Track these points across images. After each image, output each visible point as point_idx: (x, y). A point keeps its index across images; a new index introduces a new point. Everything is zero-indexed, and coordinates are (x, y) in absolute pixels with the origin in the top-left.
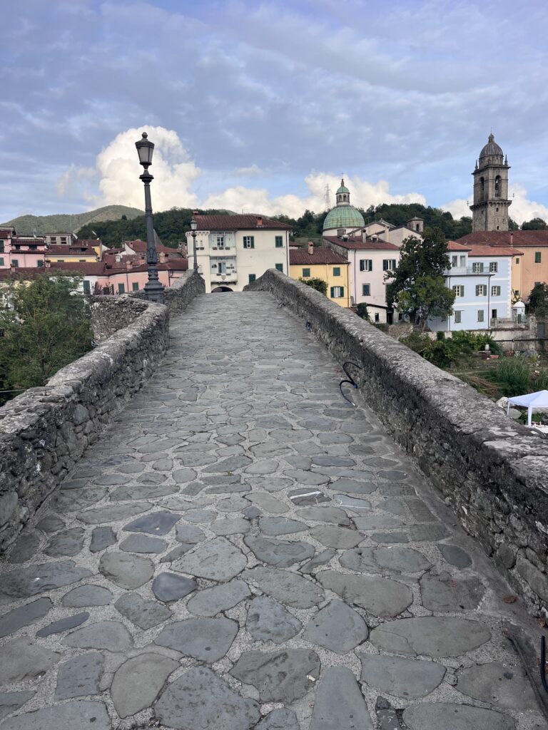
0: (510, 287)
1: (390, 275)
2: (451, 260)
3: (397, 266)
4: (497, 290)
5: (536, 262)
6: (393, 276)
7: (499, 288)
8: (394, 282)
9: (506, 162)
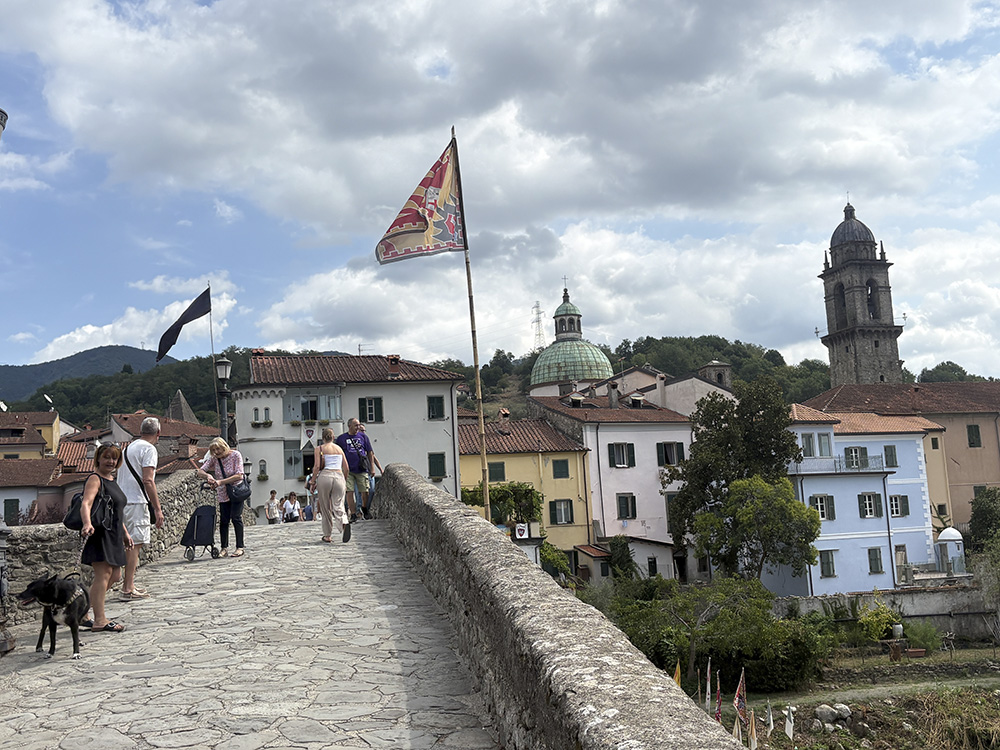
0: (926, 497)
1: (674, 476)
2: (800, 443)
3: (687, 455)
4: (902, 505)
5: (972, 445)
6: (680, 477)
7: (905, 499)
8: (684, 490)
9: (883, 254)
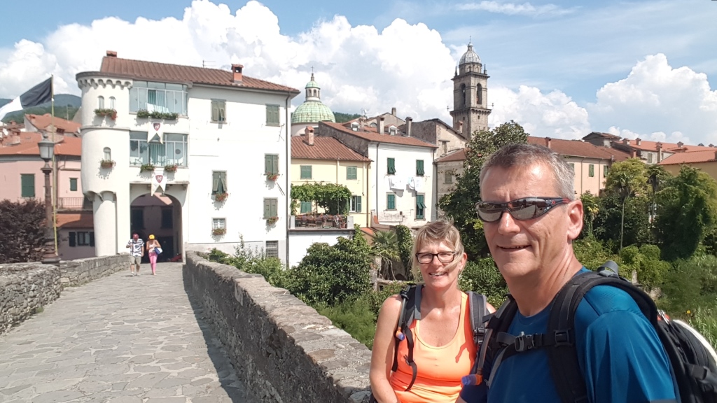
9: (485, 71)
